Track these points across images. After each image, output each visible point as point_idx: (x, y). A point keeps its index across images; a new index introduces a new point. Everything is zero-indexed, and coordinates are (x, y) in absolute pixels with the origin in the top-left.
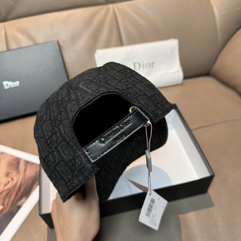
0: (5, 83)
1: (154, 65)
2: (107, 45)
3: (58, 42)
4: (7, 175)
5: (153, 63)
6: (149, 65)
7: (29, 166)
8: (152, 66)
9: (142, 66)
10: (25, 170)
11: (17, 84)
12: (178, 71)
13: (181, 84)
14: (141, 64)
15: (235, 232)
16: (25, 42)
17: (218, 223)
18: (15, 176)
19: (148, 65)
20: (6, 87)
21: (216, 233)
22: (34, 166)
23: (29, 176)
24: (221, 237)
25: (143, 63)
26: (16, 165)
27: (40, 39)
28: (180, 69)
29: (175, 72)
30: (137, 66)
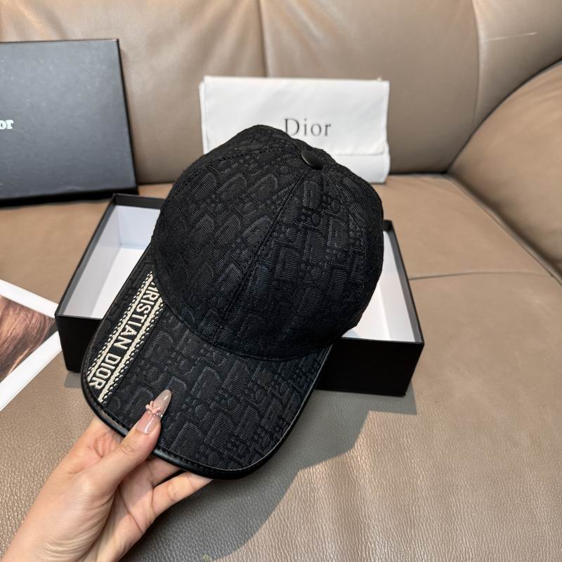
1: (329, 128)
2: (230, 70)
3: (118, 41)
6: (320, 129)
8: (327, 132)
9: (302, 128)
11: (7, 124)
12: (382, 153)
13: (384, 184)
15: (452, 504)
16: (39, 30)
19: (316, 130)
23: (9, 334)
27: (77, 32)
28: (387, 149)
29: (376, 155)
30: (292, 126)
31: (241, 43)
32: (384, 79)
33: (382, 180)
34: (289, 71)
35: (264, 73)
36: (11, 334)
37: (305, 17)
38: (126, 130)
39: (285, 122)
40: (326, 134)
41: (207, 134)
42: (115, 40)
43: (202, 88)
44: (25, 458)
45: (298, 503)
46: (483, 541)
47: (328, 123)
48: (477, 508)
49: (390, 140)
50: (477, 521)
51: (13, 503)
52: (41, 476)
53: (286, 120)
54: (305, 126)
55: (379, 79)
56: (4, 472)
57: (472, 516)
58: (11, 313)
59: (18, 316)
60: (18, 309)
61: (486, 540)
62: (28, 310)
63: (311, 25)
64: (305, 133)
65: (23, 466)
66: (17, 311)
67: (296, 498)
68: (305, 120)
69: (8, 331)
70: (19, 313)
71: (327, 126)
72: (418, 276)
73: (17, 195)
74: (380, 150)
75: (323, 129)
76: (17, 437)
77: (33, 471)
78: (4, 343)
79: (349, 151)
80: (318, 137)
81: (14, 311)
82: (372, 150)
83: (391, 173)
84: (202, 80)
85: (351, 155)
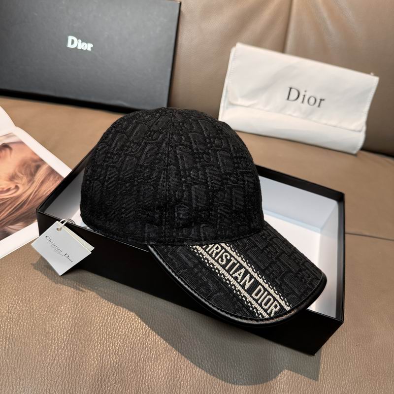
0: (70, 38)
1: (322, 102)
2: (258, 43)
3: (180, 4)
4: (12, 178)
9: (301, 97)
11: (88, 47)
12: (360, 131)
13: (355, 155)
18: (23, 185)
19: (312, 101)
20: (69, 45)
23: (44, 194)
26: (33, 170)
28: (364, 129)
29: (354, 131)
30: (294, 94)
31: (272, 22)
32: (376, 75)
33: (355, 152)
34: (302, 52)
35: (283, 50)
36: (46, 194)
37: (325, 15)
38: (170, 69)
39: (289, 89)
40: (319, 106)
41: (227, 87)
42: (179, 2)
43: (233, 51)
44: (26, 288)
45: (220, 389)
47: (323, 98)
49: (369, 123)
51: (7, 319)
52: (32, 305)
53: (291, 88)
54: (304, 96)
55: (372, 74)
56: (8, 293)
58: (51, 179)
59: (55, 183)
60: (57, 177)
63: (328, 22)
64: (303, 102)
65: (22, 293)
66: (56, 179)
67: (219, 385)
68: (306, 91)
69: (45, 191)
70: (57, 181)
71: (321, 100)
72: (367, 234)
73: (83, 98)
74: (359, 129)
75: (318, 101)
76: (25, 270)
77: (28, 299)
79: (333, 123)
80: (312, 107)
81: (54, 178)
82: (353, 127)
83: (363, 149)
84: (235, 45)
85: (335, 126)
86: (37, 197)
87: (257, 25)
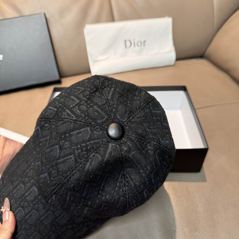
2: (98, 20)
3: (45, 14)
5: (145, 42)
6: (141, 43)
7: (8, 143)
8: (144, 45)
9: (133, 44)
10: (3, 147)
12: (171, 52)
13: (174, 65)
14: (133, 42)
15: (215, 219)
16: (10, 13)
17: (198, 209)
19: (139, 44)
21: (195, 219)
22: (12, 144)
23: (7, 154)
24: (200, 223)
25: (134, 40)
27: (27, 12)
28: (173, 49)
29: (168, 53)
30: (128, 44)
32: (169, 16)
33: (172, 63)
34: (124, 18)
35: (112, 20)
42: (43, 14)
43: (85, 31)
46: (231, 236)
48: (228, 219)
50: (228, 226)
53: (125, 41)
55: (167, 17)
57: (225, 224)
61: (233, 235)
62: (14, 141)
75: (143, 43)
78: (5, 157)
79: (155, 52)
82: (167, 50)
84: (84, 26)
85: (157, 54)
86: (4, 157)
87: (94, 11)
